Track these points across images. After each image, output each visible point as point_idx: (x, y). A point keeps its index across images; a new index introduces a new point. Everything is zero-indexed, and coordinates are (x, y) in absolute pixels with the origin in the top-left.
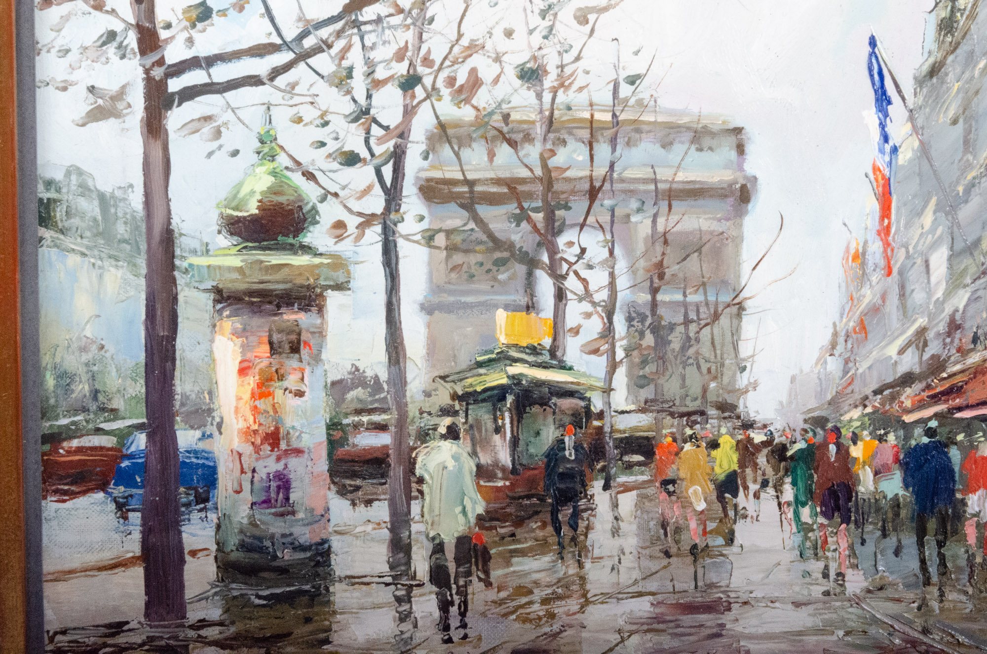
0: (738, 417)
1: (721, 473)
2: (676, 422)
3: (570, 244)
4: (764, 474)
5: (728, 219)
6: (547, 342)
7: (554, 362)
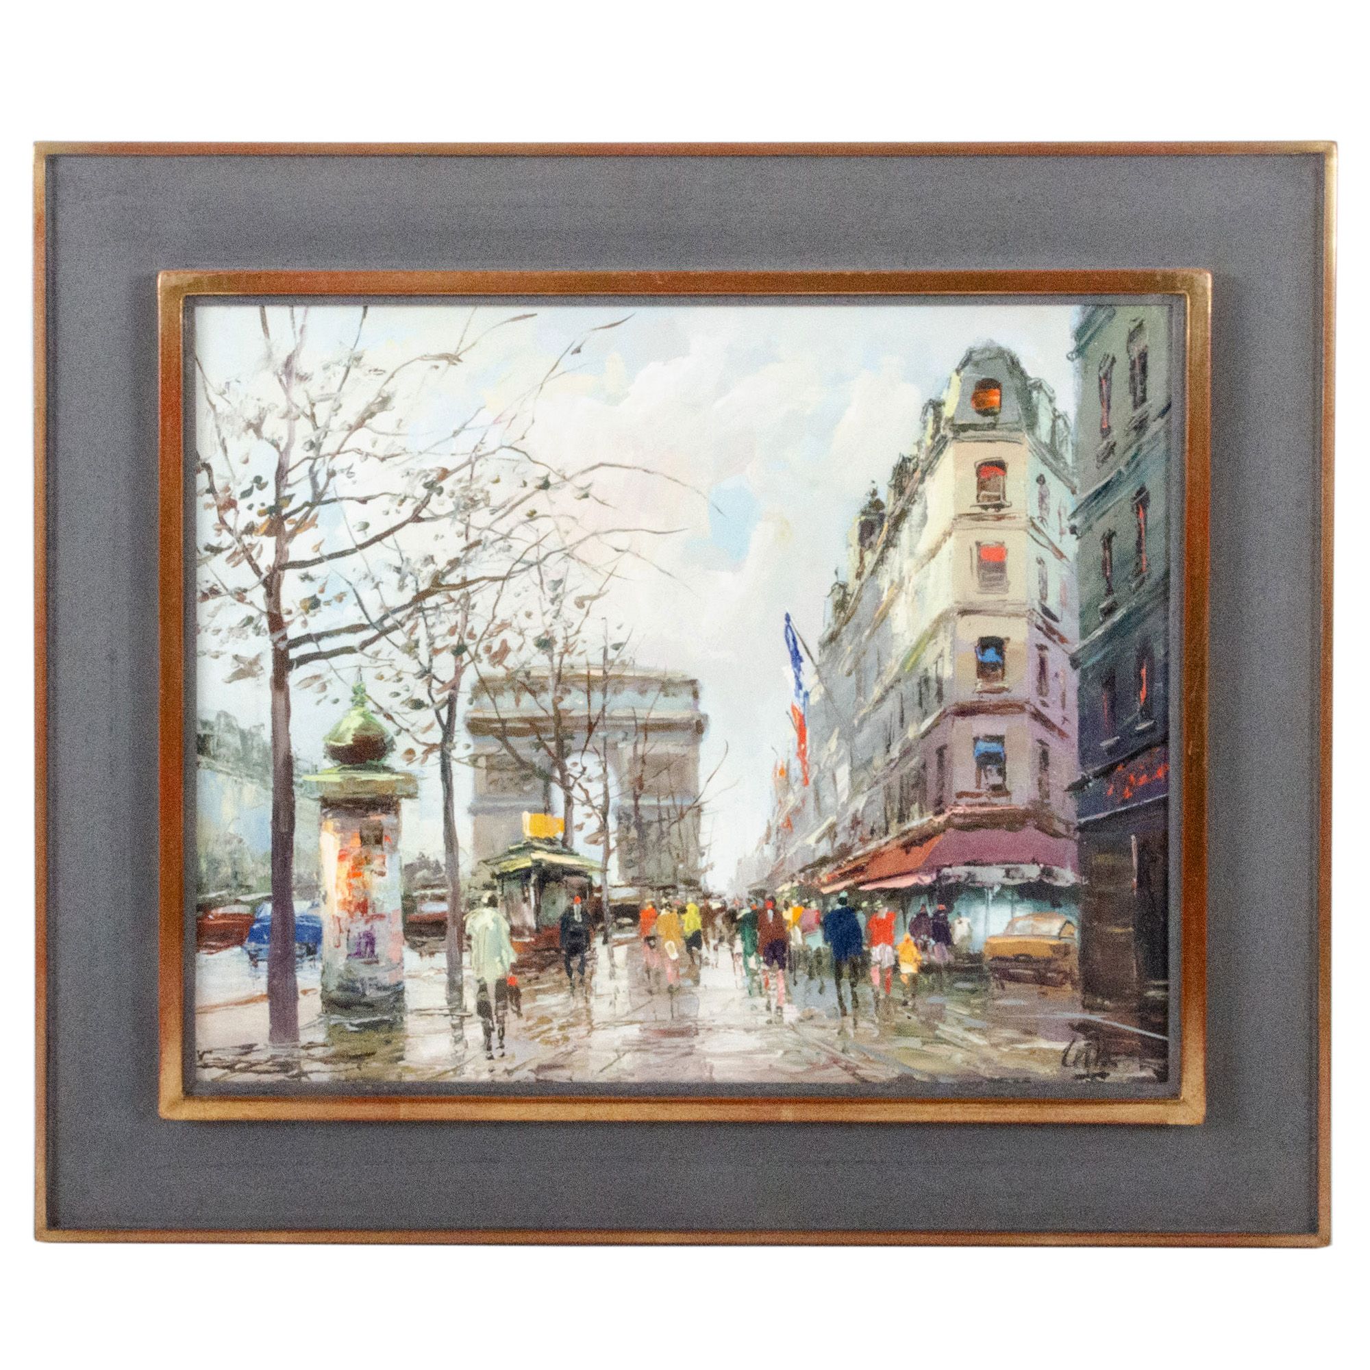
0: (700, 890)
1: (689, 931)
2: (655, 893)
3: (575, 764)
4: (720, 932)
5: (688, 745)
6: (560, 835)
7: (566, 850)
